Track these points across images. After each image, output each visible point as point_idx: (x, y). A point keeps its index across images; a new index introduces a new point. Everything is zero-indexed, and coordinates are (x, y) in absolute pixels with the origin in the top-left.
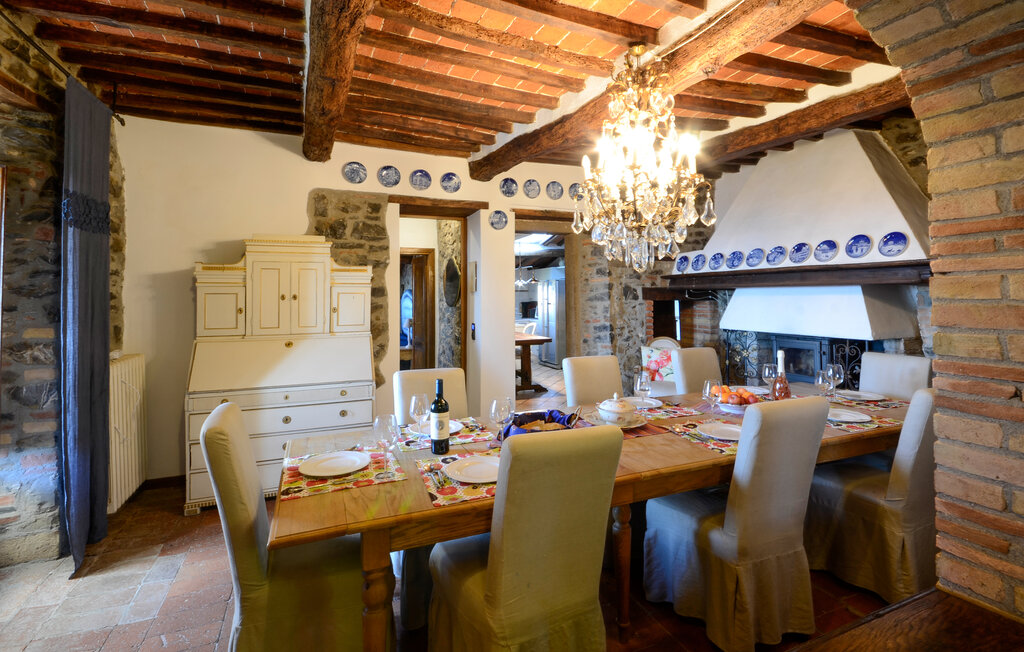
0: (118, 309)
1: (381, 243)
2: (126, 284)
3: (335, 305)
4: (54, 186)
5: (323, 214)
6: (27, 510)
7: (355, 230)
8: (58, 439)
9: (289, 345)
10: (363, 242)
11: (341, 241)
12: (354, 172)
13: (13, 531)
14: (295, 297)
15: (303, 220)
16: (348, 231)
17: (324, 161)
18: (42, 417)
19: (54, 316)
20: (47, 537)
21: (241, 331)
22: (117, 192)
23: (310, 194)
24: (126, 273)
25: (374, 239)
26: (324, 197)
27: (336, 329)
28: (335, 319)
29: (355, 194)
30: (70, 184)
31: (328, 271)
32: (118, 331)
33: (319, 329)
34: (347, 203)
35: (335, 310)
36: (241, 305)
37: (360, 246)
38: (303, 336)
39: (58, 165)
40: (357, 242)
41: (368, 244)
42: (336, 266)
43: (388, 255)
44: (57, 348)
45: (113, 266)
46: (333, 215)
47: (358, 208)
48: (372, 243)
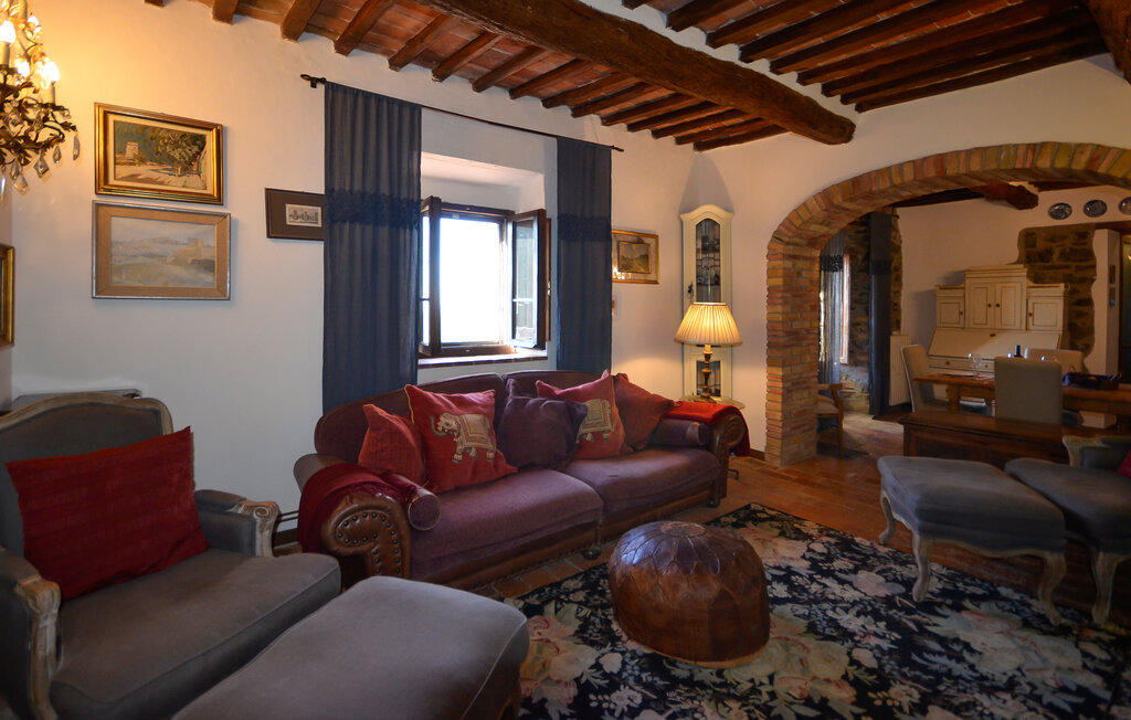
0: (898, 311)
1: (1088, 263)
2: (902, 298)
3: (1030, 311)
4: (867, 257)
5: (1034, 245)
6: (858, 391)
7: (1062, 255)
8: (869, 364)
9: (993, 335)
10: (1069, 263)
11: (1048, 264)
12: (1060, 211)
13: (853, 398)
14: (998, 305)
15: (1014, 252)
16: (1055, 256)
17: (1031, 208)
18: (864, 354)
19: (867, 312)
20: (864, 403)
21: (961, 325)
22: (898, 250)
23: (1020, 234)
24: (903, 292)
25: (1081, 261)
26: (1034, 233)
27: (1031, 327)
28: (1030, 323)
29: (1061, 227)
30: (873, 257)
31: (1025, 287)
32: (898, 323)
33: (1018, 326)
34: (1053, 235)
35: (1031, 315)
36: (962, 310)
37: (1067, 267)
38: (1004, 330)
39: (869, 247)
40: (1062, 263)
41: (1074, 265)
42: (1032, 284)
43: (1095, 272)
44: (868, 325)
45: (893, 289)
46: (1041, 245)
47: (1064, 238)
48: (1078, 264)
